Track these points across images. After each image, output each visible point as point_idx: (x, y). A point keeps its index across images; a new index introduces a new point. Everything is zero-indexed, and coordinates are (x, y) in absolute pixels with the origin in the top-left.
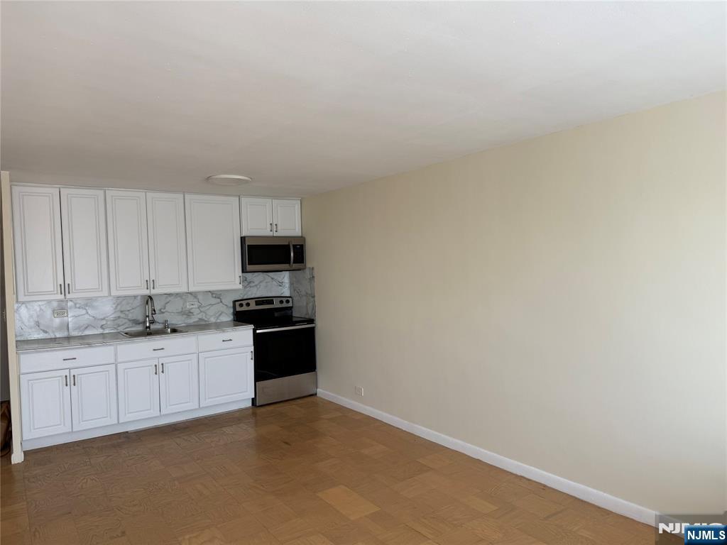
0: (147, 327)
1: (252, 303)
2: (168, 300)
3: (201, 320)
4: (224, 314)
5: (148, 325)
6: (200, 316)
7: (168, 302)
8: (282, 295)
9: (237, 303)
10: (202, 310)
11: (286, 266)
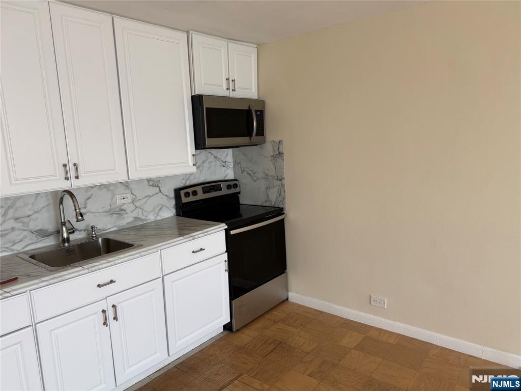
0: (64, 241)
1: (199, 189)
2: (89, 194)
3: (136, 219)
4: (164, 208)
5: (65, 235)
6: (135, 214)
7: (89, 198)
8: (227, 178)
9: (182, 192)
10: (137, 204)
11: (245, 140)
